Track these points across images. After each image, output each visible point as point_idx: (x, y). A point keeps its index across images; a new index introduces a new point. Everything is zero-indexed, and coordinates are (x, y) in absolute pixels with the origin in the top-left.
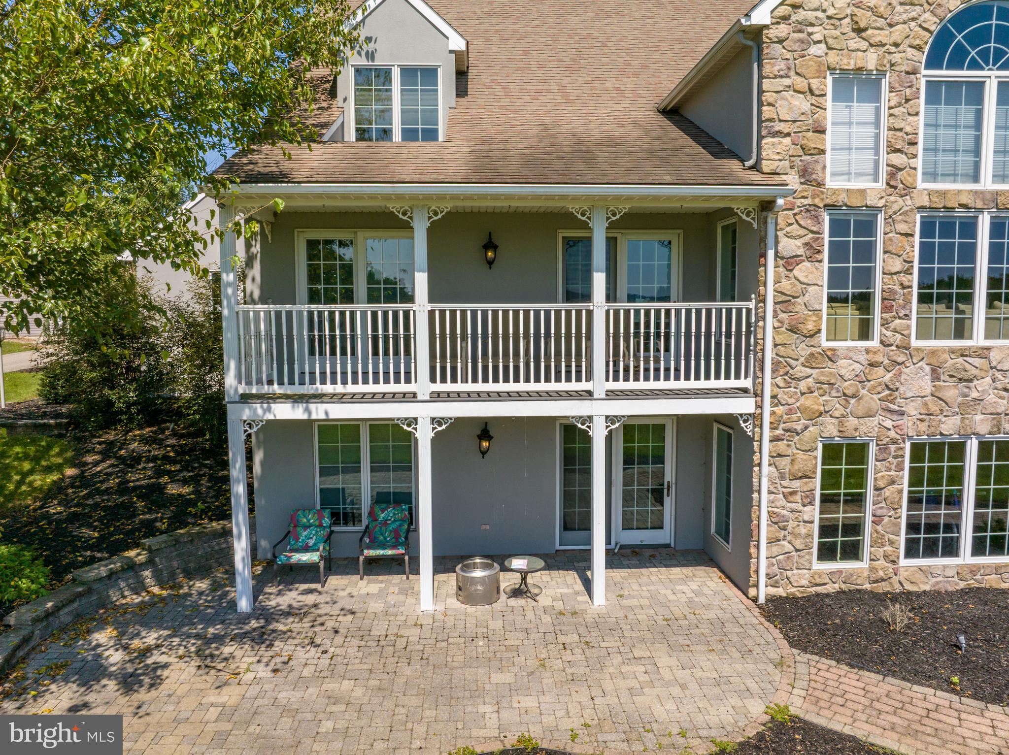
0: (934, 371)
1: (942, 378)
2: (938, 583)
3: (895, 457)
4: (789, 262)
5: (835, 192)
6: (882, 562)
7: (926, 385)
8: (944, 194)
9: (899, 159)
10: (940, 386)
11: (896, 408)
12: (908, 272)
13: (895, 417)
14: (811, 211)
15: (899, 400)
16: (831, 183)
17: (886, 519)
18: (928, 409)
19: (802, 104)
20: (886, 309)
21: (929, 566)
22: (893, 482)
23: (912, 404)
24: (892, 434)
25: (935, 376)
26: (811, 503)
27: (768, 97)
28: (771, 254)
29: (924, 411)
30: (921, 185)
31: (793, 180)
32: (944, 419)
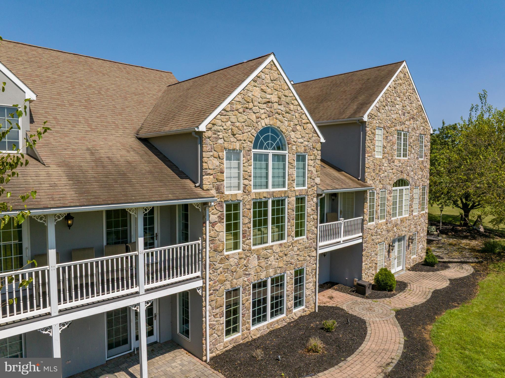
0: (258, 257)
1: (261, 259)
2: (262, 333)
3: (248, 291)
4: (213, 224)
5: (228, 195)
6: (246, 331)
7: (256, 262)
8: (259, 193)
9: (246, 182)
10: (260, 262)
11: (248, 273)
12: (250, 223)
13: (247, 276)
14: (220, 204)
15: (249, 270)
16: (227, 193)
17: (246, 315)
18: (257, 271)
19: (216, 162)
20: (244, 237)
21: (259, 327)
22: (248, 300)
23: (252, 270)
24: (247, 283)
25: (259, 259)
26: (223, 316)
27: (205, 159)
28: (208, 222)
29: (256, 272)
30: (253, 191)
31: (213, 192)
32: (262, 273)
